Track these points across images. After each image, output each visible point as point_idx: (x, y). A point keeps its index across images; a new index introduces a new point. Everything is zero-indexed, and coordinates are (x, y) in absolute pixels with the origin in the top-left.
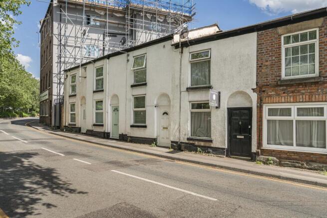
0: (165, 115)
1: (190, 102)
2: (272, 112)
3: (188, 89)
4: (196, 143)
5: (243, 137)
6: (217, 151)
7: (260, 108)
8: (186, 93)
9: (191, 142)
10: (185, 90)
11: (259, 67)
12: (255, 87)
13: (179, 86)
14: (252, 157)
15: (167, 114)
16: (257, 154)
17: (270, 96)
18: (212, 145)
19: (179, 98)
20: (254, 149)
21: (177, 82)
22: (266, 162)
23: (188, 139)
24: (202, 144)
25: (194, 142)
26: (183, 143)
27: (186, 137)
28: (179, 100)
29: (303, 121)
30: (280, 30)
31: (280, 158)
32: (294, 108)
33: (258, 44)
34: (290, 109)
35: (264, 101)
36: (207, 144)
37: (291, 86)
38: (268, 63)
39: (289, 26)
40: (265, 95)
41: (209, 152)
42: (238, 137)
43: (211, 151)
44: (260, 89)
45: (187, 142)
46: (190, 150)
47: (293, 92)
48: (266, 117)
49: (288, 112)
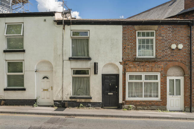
0: (45, 79)
1: (72, 69)
2: (131, 77)
3: (70, 59)
4: (78, 100)
5: (112, 94)
6: (95, 105)
7: (124, 75)
8: (69, 62)
9: (74, 100)
10: (67, 59)
11: (124, 48)
12: (121, 61)
13: (61, 56)
14: (119, 107)
15: (47, 78)
16: (123, 104)
17: (130, 67)
18: (92, 101)
19: (62, 65)
20: (121, 101)
21: (60, 52)
22: (128, 109)
23: (71, 98)
24: (83, 101)
25: (76, 100)
26: (66, 101)
27: (69, 96)
28: (62, 67)
29: (147, 83)
30: (136, 27)
31: (136, 105)
32: (143, 75)
33: (123, 34)
35: (127, 70)
36: (87, 101)
37: (142, 62)
38: (129, 47)
39: (141, 26)
40: (127, 66)
41: (89, 106)
42: (109, 94)
43: (90, 105)
44: (125, 63)
45: (70, 100)
46: (73, 106)
47: (143, 66)
48: (128, 80)
49: (140, 77)
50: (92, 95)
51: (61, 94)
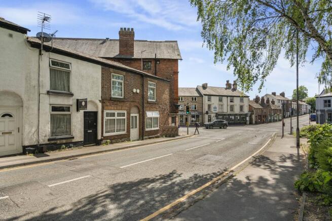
0: (7, 117)
1: (50, 105)
2: (108, 115)
3: (48, 93)
4: (58, 142)
5: (91, 131)
6: (77, 144)
7: (103, 112)
8: (47, 96)
9: (53, 142)
10: (45, 92)
11: (103, 87)
12: (100, 99)
13: (36, 88)
14: (98, 143)
15: (10, 116)
16: (101, 140)
17: (107, 106)
18: (74, 141)
19: (37, 99)
20: (99, 137)
21: (34, 83)
22: (106, 143)
23: (49, 140)
24: (64, 141)
25: (55, 142)
26: (43, 145)
27: (48, 138)
28: (37, 102)
29: (120, 119)
30: (111, 70)
31: (111, 140)
32: (116, 112)
33: (102, 74)
34: (114, 113)
35: (104, 108)
36: (69, 141)
37: (115, 101)
38: (106, 86)
39: (114, 70)
40: (105, 104)
41: (70, 147)
42: (89, 131)
43: (72, 145)
44: (103, 101)
45: (48, 142)
46: (53, 149)
47: (116, 104)
48: (105, 118)
49: (113, 115)
50: (74, 134)
51: (36, 136)
